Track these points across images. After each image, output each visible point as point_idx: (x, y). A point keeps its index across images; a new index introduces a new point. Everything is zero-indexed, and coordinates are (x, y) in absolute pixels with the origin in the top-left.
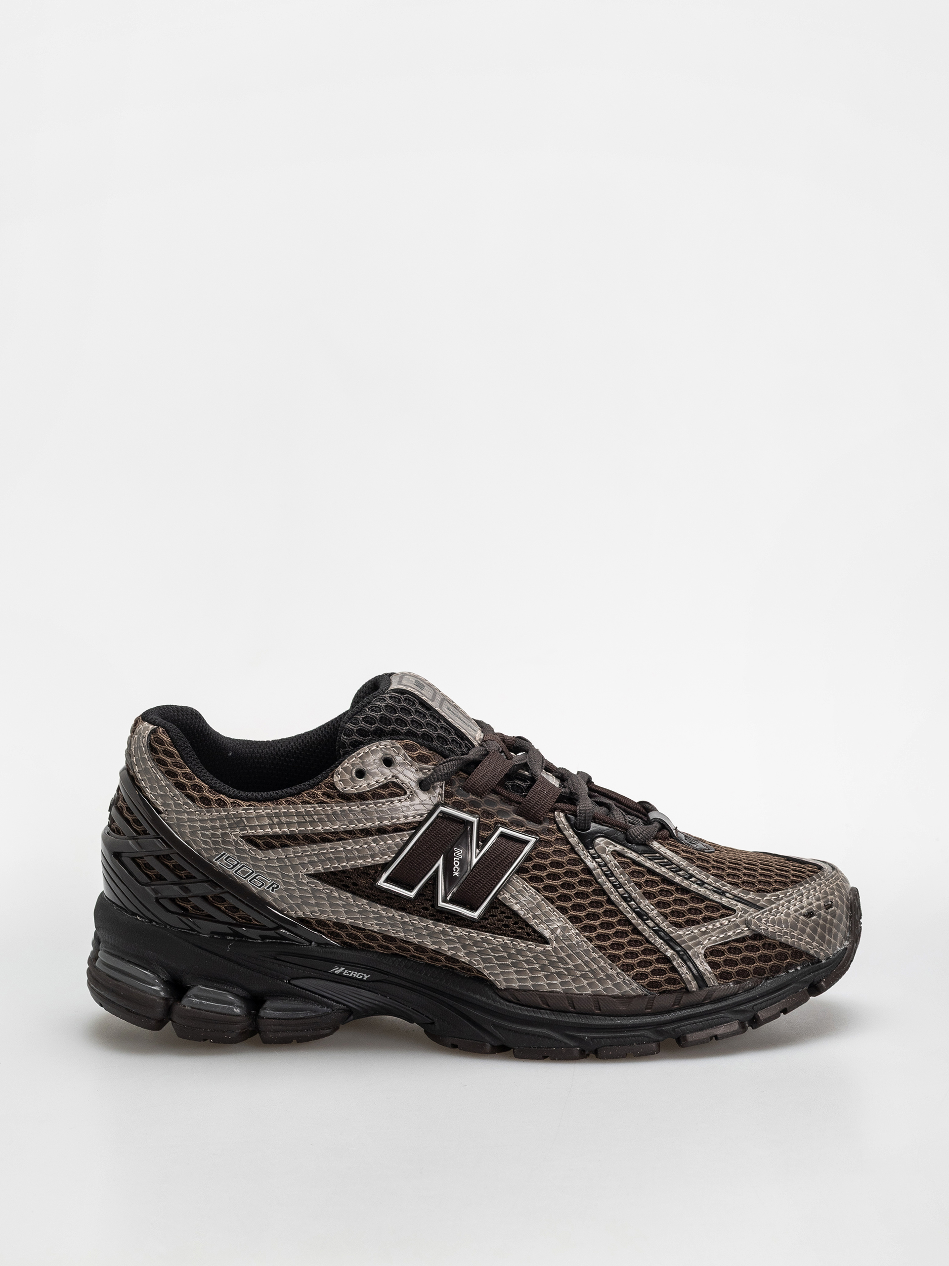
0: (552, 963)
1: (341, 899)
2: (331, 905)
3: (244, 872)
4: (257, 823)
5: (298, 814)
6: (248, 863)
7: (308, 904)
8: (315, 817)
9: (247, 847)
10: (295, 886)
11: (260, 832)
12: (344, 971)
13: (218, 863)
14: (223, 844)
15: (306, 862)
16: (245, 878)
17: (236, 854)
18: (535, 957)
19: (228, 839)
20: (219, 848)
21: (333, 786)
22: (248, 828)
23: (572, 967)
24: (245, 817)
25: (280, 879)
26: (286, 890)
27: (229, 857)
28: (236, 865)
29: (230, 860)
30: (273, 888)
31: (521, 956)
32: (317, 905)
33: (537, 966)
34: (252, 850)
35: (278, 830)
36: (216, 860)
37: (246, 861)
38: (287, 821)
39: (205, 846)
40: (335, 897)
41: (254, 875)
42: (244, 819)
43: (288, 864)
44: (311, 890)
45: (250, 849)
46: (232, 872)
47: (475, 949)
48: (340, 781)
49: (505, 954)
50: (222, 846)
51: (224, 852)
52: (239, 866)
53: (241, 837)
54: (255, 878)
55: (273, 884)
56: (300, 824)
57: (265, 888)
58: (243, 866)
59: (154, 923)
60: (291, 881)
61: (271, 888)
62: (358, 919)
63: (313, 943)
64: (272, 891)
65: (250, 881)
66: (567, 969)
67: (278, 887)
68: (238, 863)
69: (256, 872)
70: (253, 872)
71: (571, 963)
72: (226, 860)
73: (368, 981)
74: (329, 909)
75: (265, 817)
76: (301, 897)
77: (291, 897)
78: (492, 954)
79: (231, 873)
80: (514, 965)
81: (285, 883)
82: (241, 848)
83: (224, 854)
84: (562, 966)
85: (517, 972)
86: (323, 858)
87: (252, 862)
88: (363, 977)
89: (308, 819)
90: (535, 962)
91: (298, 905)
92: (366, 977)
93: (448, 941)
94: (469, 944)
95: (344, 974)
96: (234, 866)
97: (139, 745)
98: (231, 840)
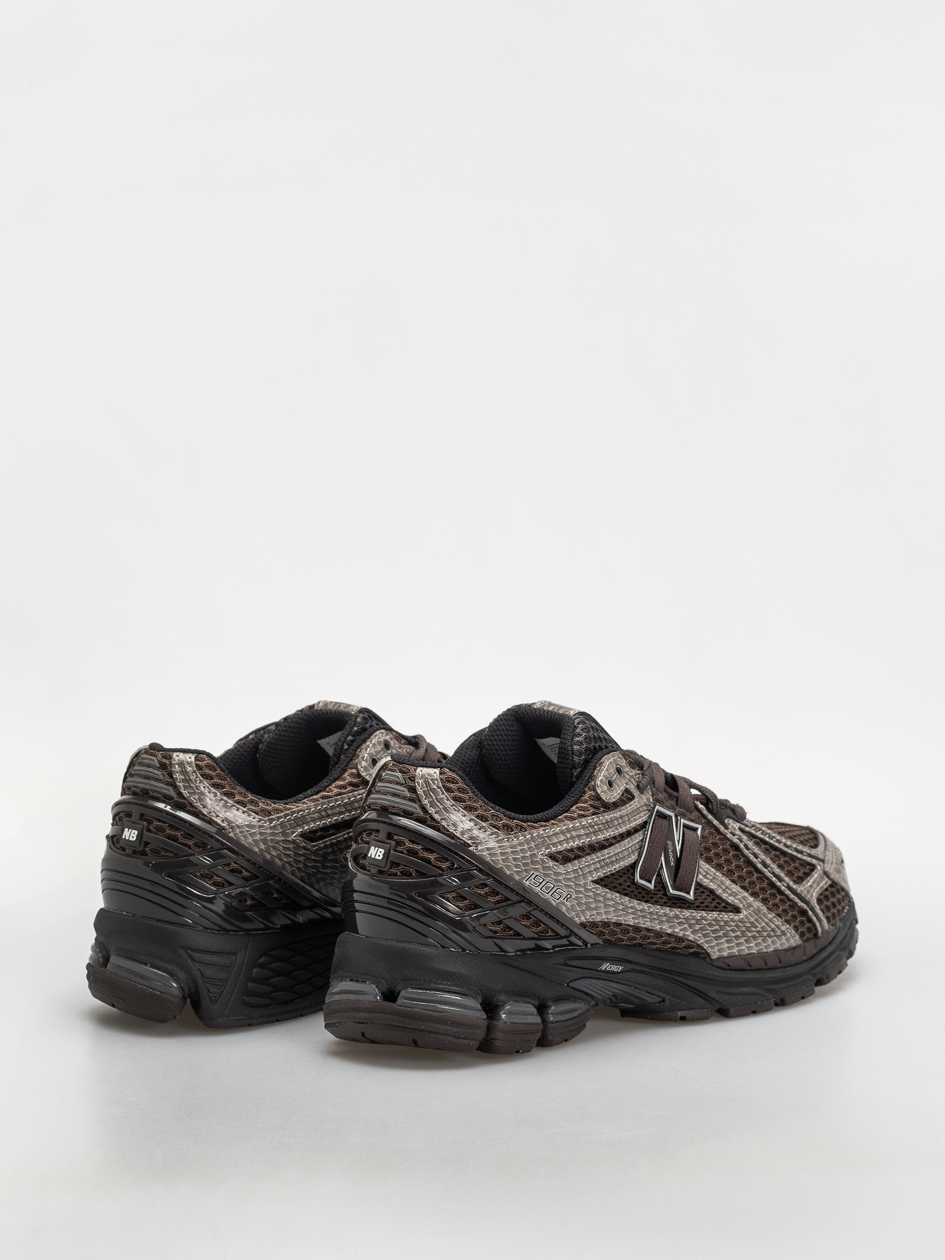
0: (748, 929)
1: (612, 900)
2: (606, 906)
3: (547, 888)
4: (556, 841)
5: (583, 827)
6: (552, 878)
7: (589, 909)
8: (596, 827)
9: (551, 863)
10: (583, 894)
11: (560, 848)
12: (608, 966)
13: (528, 883)
14: (532, 865)
15: (592, 870)
16: (548, 893)
17: (542, 872)
18: (737, 926)
19: (536, 859)
20: (528, 869)
21: (598, 798)
22: (551, 846)
23: (761, 930)
24: (546, 836)
25: (573, 889)
26: (576, 898)
27: (537, 875)
28: (542, 882)
29: (538, 879)
30: (568, 898)
31: (728, 926)
32: (595, 909)
33: (739, 933)
34: (555, 865)
35: (572, 843)
36: (526, 881)
37: (550, 877)
38: (576, 835)
39: (517, 870)
40: (608, 899)
41: (555, 889)
42: (546, 838)
43: (581, 873)
44: (594, 895)
45: (554, 865)
46: (538, 889)
47: (698, 927)
48: (602, 792)
49: (717, 927)
50: (531, 866)
51: (533, 872)
52: (544, 883)
53: (546, 855)
54: (555, 892)
55: (569, 894)
56: (587, 835)
57: (562, 900)
58: (548, 882)
59: (468, 951)
60: (581, 889)
61: (566, 899)
62: (620, 916)
63: (589, 945)
64: (567, 901)
65: (551, 896)
66: (758, 932)
67: (571, 896)
68: (544, 880)
69: (557, 886)
70: (554, 886)
71: (759, 926)
72: (534, 879)
73: (622, 972)
74: (603, 911)
75: (559, 834)
76: (586, 903)
77: (579, 904)
78: (709, 929)
79: (537, 891)
80: (725, 935)
81: (577, 892)
82: (547, 865)
83: (533, 873)
84: (754, 930)
85: (727, 941)
86: (603, 863)
87: (554, 878)
88: (619, 968)
89: (591, 830)
90: (737, 930)
91: (582, 911)
92: (620, 969)
93: (680, 924)
94: (693, 924)
95: (607, 969)
96: (540, 884)
97: (430, 788)
98: (538, 859)
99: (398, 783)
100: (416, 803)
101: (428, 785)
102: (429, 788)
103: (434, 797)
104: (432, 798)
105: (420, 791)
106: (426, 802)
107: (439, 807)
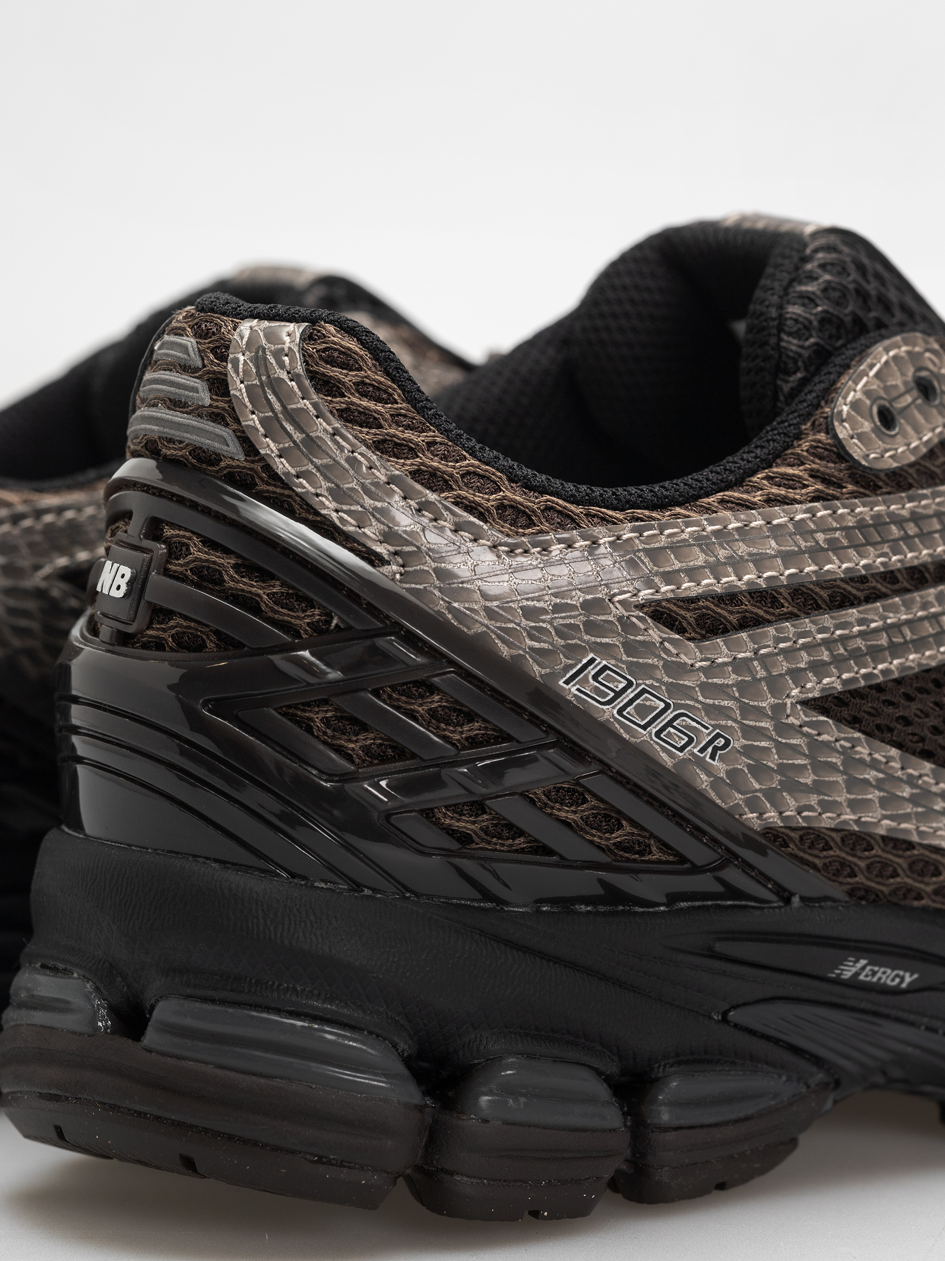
1: (874, 765)
2: (853, 784)
3: (642, 710)
4: (677, 565)
5: (776, 531)
6: (657, 680)
7: (794, 788)
8: (820, 537)
9: (655, 634)
10: (770, 738)
11: (688, 588)
12: (863, 968)
13: (573, 690)
14: (587, 633)
15: (802, 665)
16: (644, 727)
17: (624, 658)
19: (603, 618)
20: (576, 645)
21: (839, 453)
22: (657, 580)
24: (644, 550)
25: (735, 721)
26: (747, 751)
27: (605, 668)
28: (624, 690)
29: (609, 679)
30: (715, 749)
32: (818, 787)
34: (672, 641)
35: (733, 578)
36: (567, 682)
37: (652, 678)
38: (750, 554)
39: (536, 645)
40: (861, 761)
41: (669, 715)
42: (641, 554)
43: (761, 673)
44: (809, 745)
45: (664, 640)
46: (610, 712)
48: (852, 437)
50: (587, 637)
51: (591, 655)
52: (630, 694)
53: (640, 607)
54: (670, 724)
55: (718, 736)
56: (788, 558)
57: (696, 751)
58: (644, 691)
59: (367, 892)
60: (763, 724)
61: (710, 750)
62: (906, 817)
63: (796, 900)
64: (713, 757)
65: (658, 734)
67: (727, 743)
68: (630, 684)
69: (677, 706)
70: (668, 706)
72: (595, 678)
73: (912, 990)
74: (842, 797)
75: (690, 545)
76: (782, 769)
77: (758, 770)
79: (607, 716)
81: (748, 732)
82: (639, 638)
83: (592, 661)
86: (842, 651)
87: (666, 679)
88: (902, 979)
89: (803, 544)
91: (771, 794)
92: (908, 979)
95: (862, 977)
96: (618, 694)
97: (269, 377)
98: (611, 618)
99: (186, 368)
100: (227, 425)
101: (263, 371)
102: (264, 378)
103: (277, 406)
104: (272, 410)
105: (239, 389)
106: (254, 421)
107: (290, 436)
